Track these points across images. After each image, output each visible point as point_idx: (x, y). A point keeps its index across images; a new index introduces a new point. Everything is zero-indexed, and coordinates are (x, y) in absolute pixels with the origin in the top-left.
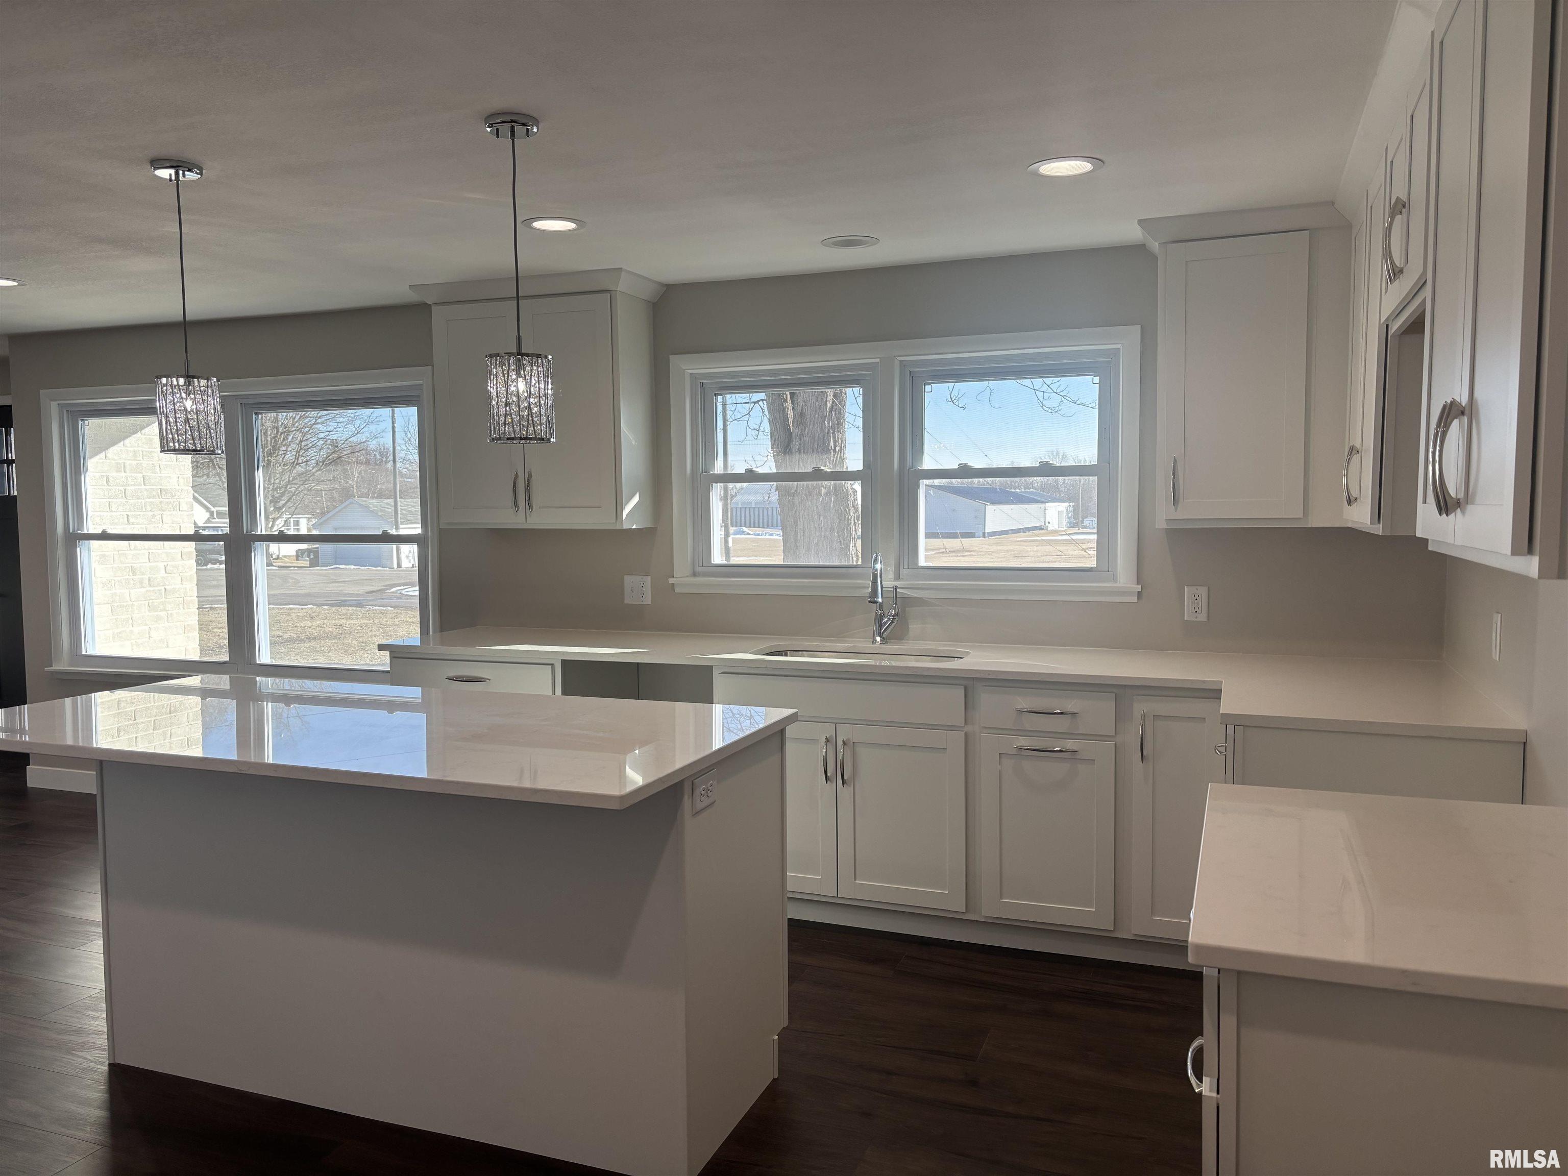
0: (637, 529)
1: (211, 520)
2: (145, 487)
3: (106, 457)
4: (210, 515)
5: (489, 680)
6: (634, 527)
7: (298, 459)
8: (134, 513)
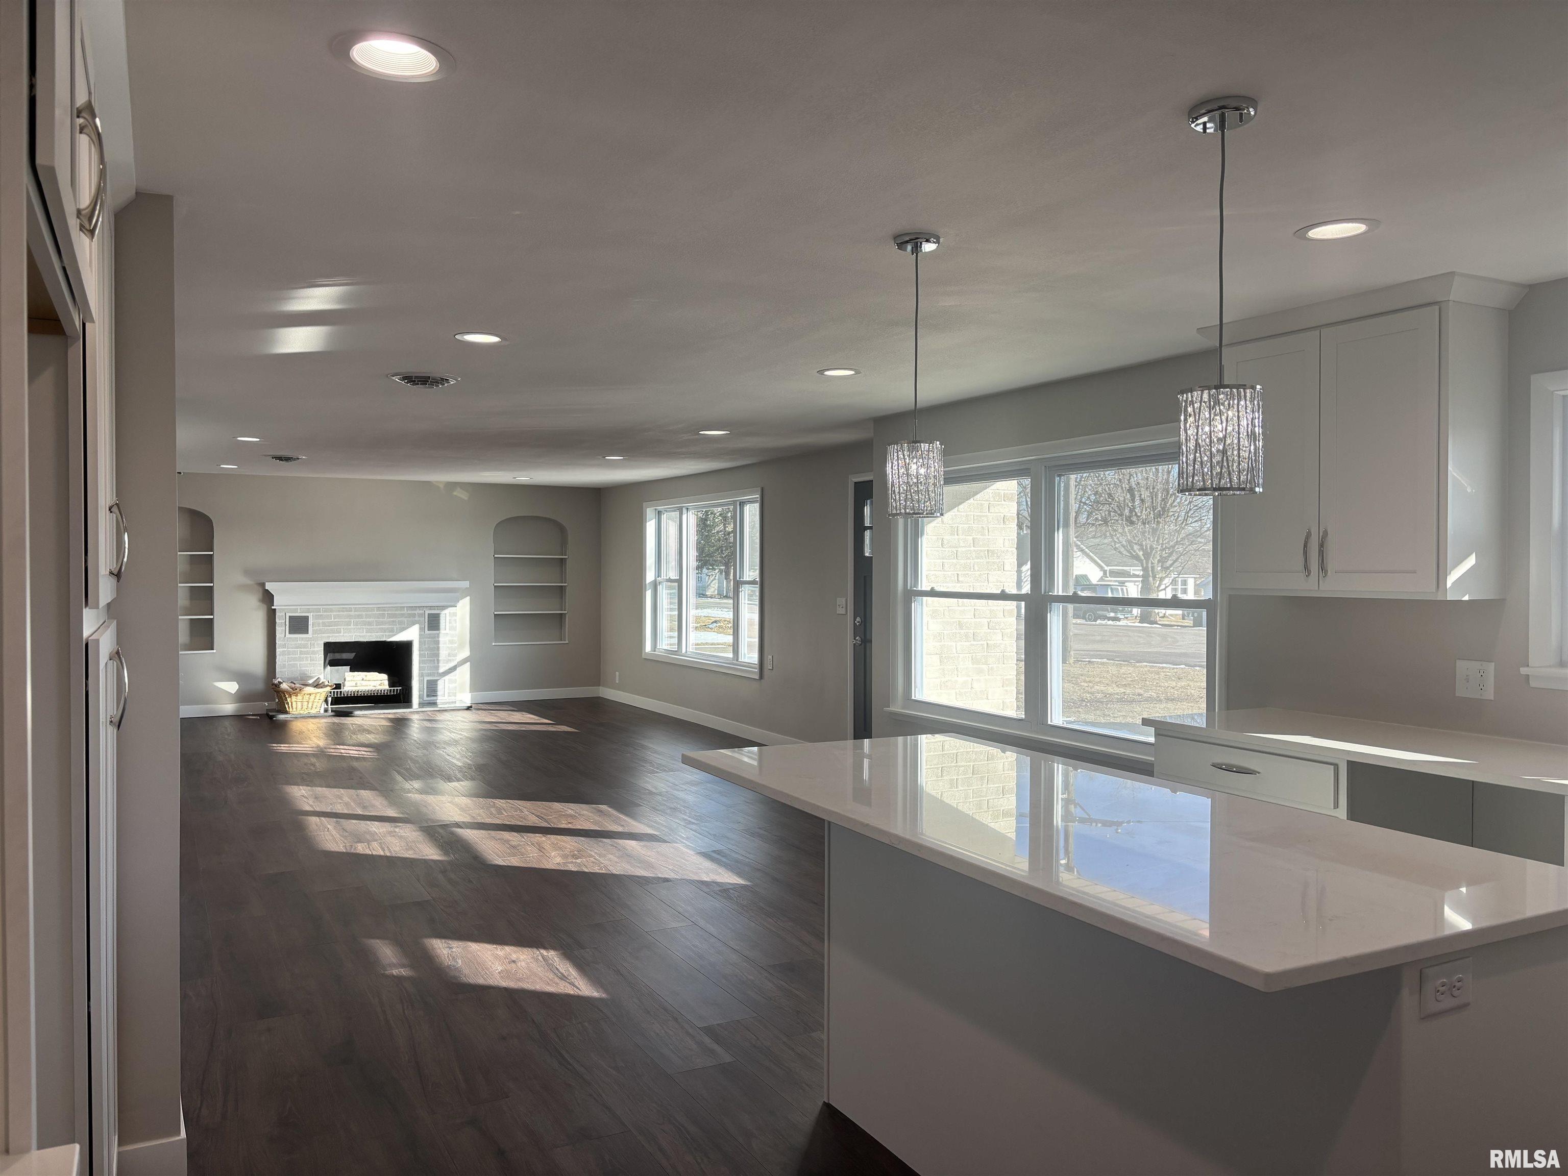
0: (1469, 601)
1: (1104, 578)
2: (975, 549)
3: (942, 522)
4: (1104, 574)
5: (1259, 773)
6: (1466, 598)
7: (1186, 520)
8: (963, 573)
